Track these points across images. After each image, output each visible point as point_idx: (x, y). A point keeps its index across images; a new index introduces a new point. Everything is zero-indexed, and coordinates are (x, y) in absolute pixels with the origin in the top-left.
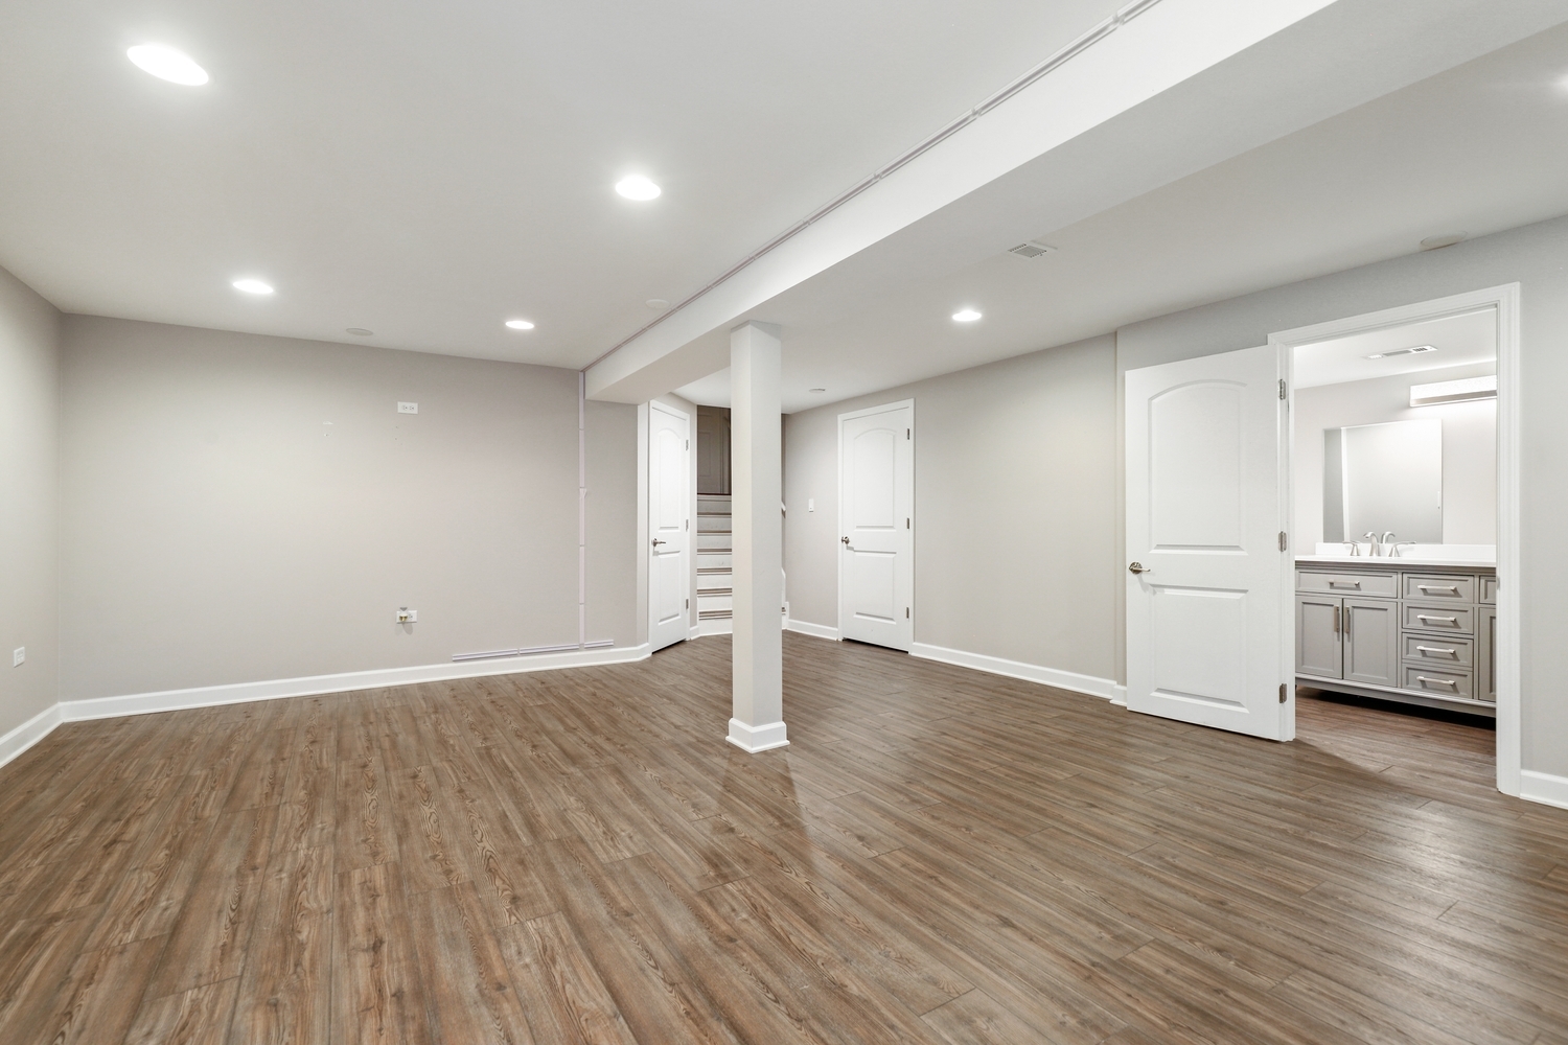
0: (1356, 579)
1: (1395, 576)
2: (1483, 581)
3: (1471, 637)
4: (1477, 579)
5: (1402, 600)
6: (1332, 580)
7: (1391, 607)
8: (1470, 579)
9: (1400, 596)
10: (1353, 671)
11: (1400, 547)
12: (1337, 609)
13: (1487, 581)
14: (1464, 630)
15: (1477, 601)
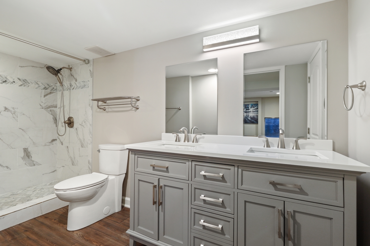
0: (166, 163)
1: (187, 163)
2: (240, 170)
3: (232, 216)
4: (236, 169)
5: (191, 182)
6: (153, 164)
7: (185, 186)
8: (232, 168)
9: (190, 179)
10: (164, 235)
11: (198, 136)
12: (155, 187)
13: (242, 170)
14: (228, 210)
15: (236, 187)
